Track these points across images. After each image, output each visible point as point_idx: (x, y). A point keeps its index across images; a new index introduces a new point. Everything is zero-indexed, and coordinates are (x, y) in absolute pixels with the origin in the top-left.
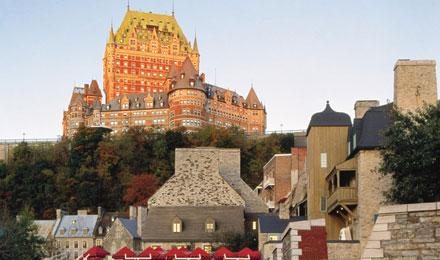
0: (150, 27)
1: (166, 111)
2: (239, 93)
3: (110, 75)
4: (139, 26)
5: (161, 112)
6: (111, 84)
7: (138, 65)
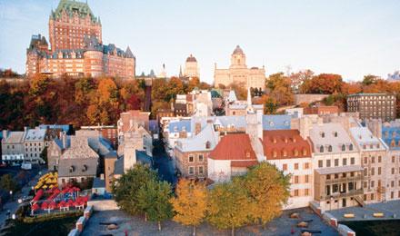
0: (74, 9)
1: (83, 61)
2: (122, 49)
3: (52, 36)
4: (68, 8)
5: (80, 61)
6: (53, 40)
7: (68, 30)
